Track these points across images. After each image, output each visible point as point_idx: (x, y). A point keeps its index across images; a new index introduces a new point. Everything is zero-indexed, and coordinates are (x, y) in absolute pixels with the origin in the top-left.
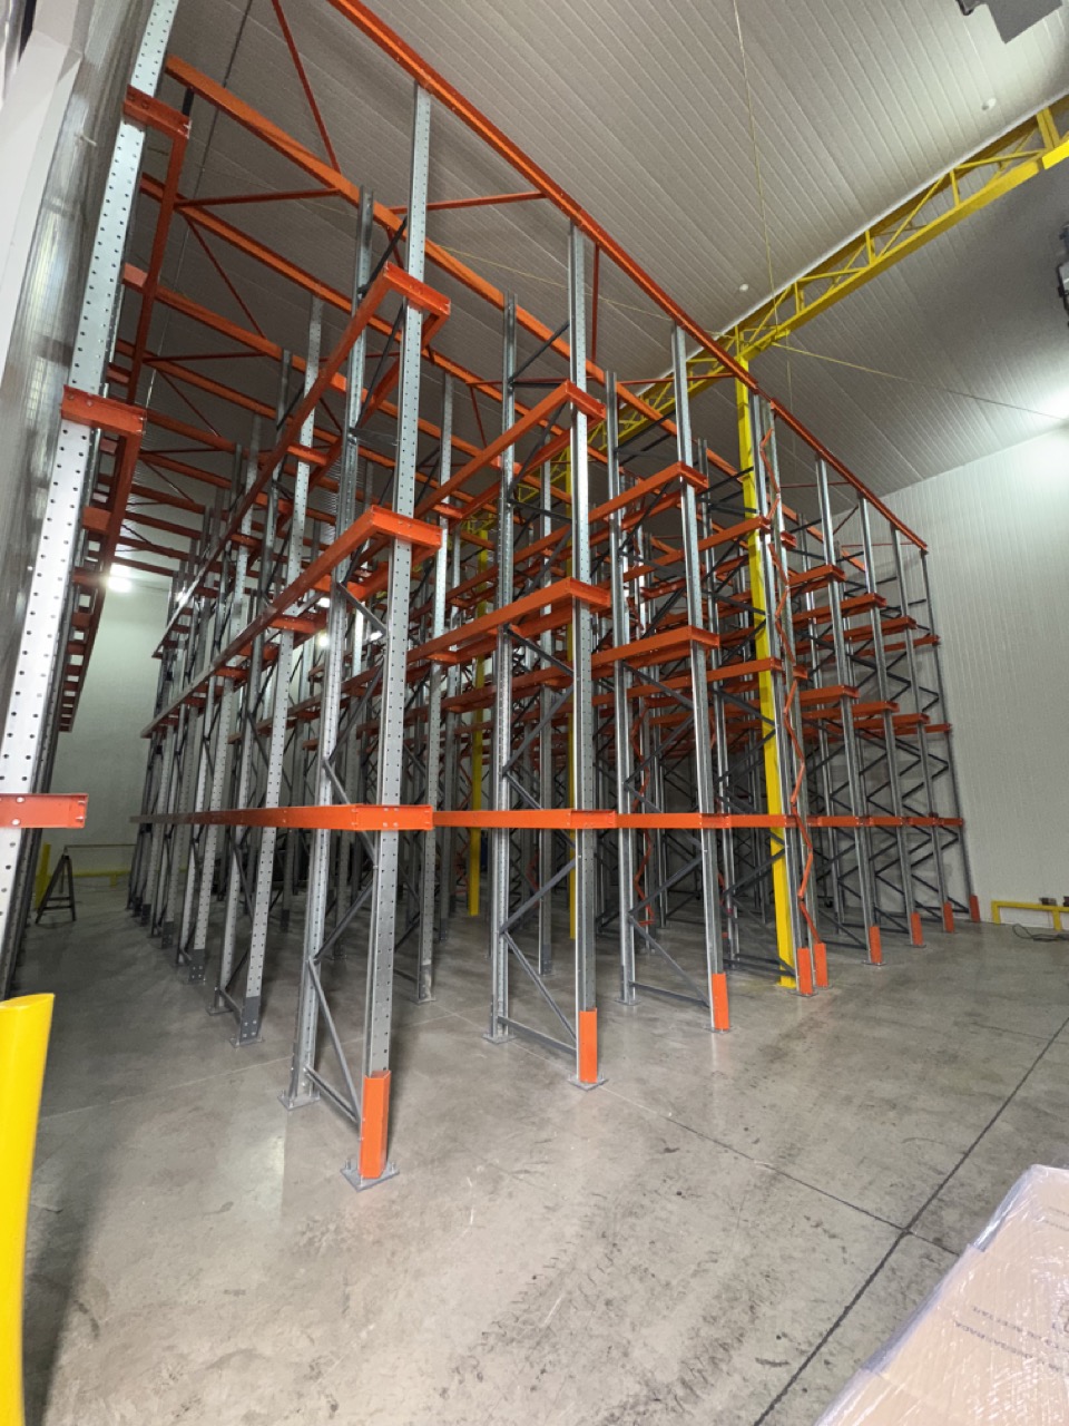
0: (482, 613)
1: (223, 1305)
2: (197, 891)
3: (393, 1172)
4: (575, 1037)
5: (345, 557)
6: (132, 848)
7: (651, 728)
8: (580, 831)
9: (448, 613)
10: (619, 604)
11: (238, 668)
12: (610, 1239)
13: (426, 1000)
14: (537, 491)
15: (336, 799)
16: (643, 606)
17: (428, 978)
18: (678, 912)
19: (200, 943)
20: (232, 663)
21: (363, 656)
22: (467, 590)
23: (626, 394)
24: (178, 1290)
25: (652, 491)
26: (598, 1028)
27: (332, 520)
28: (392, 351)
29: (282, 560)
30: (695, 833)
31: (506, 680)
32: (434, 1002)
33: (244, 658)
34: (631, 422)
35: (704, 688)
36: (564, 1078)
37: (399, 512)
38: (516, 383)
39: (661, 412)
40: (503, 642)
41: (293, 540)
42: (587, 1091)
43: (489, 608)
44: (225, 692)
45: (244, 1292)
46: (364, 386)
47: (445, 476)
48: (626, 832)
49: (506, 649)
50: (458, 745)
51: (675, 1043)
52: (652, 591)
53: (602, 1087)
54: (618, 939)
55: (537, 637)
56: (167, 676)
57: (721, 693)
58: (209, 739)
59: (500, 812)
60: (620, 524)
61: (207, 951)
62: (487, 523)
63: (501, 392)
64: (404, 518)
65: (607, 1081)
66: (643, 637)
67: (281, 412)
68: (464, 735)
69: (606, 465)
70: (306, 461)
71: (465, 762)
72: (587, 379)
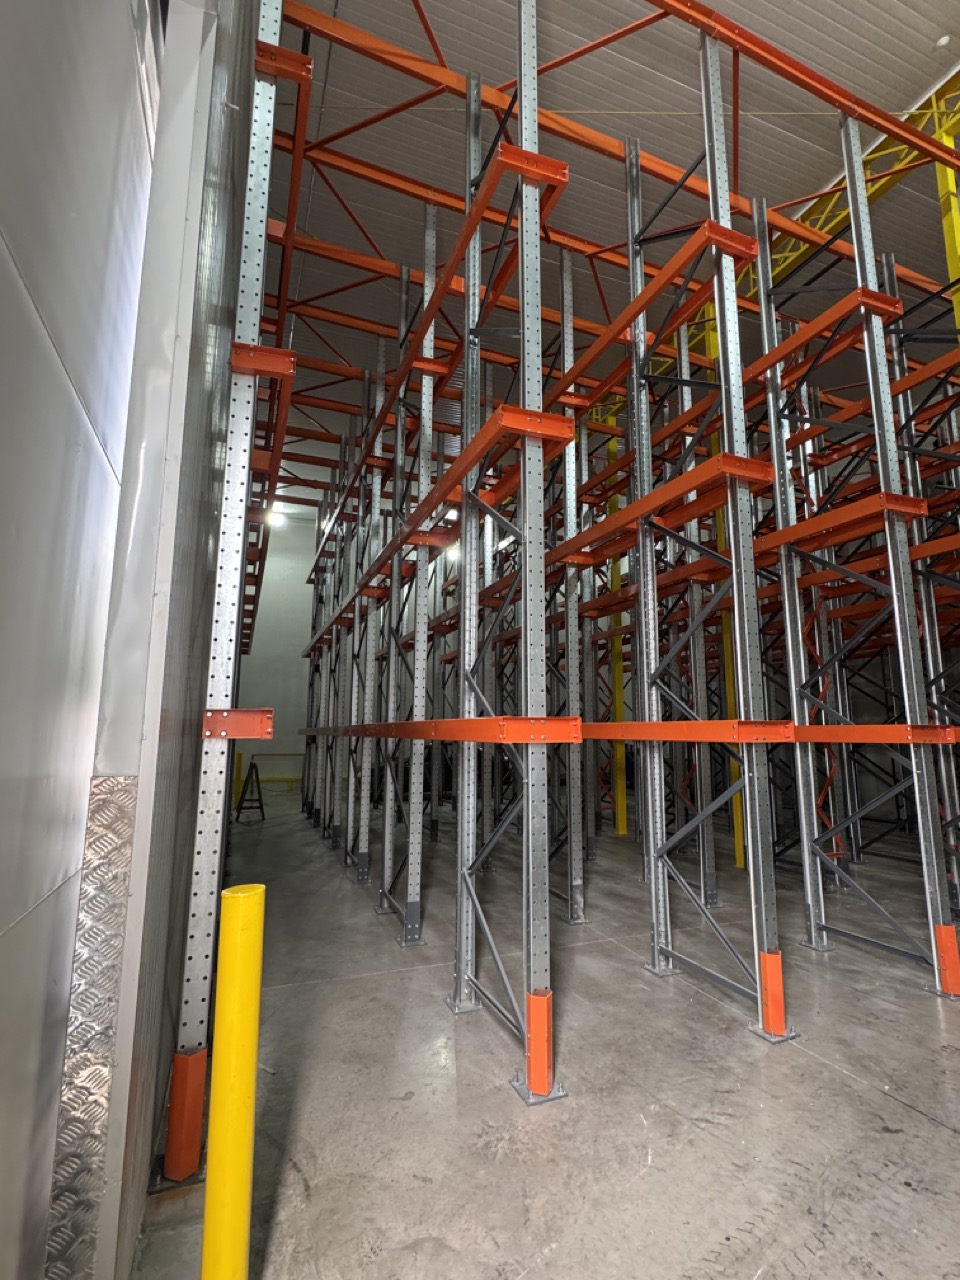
0: (614, 508)
1: (413, 1189)
2: (358, 799)
3: (561, 1094)
4: (755, 981)
5: (475, 464)
6: (302, 757)
7: (829, 623)
8: (749, 745)
9: (579, 510)
10: (782, 477)
11: (379, 587)
12: (819, 1218)
13: (579, 921)
14: (671, 361)
15: (481, 713)
16: (812, 477)
17: (580, 899)
18: (875, 845)
19: (364, 848)
20: (374, 583)
21: (494, 565)
22: (595, 486)
23: (780, 221)
24: (374, 1165)
25: (819, 335)
26: (784, 973)
27: (457, 430)
28: (509, 239)
29: (412, 477)
30: (904, 749)
31: (650, 578)
32: (588, 924)
33: (384, 576)
34: (786, 254)
35: (905, 569)
36: (743, 1025)
37: (527, 408)
38: (642, 241)
39: (828, 232)
40: (644, 537)
41: (422, 455)
42: (774, 1044)
43: (622, 501)
44: (369, 611)
45: (430, 1180)
46: (482, 282)
47: (569, 363)
48: (804, 747)
49: (648, 544)
50: (596, 653)
51: (884, 1003)
52: (822, 457)
53: (790, 1041)
54: (802, 873)
55: (682, 528)
56: (320, 600)
57: (929, 574)
58: (358, 656)
59: (651, 724)
60: (779, 381)
61: (370, 854)
62: (615, 408)
63: (627, 256)
64: (532, 414)
65: (798, 1036)
66: (813, 515)
67: (403, 330)
68: (601, 642)
69: (758, 314)
70: (429, 373)
71: (603, 670)
72: (732, 214)
